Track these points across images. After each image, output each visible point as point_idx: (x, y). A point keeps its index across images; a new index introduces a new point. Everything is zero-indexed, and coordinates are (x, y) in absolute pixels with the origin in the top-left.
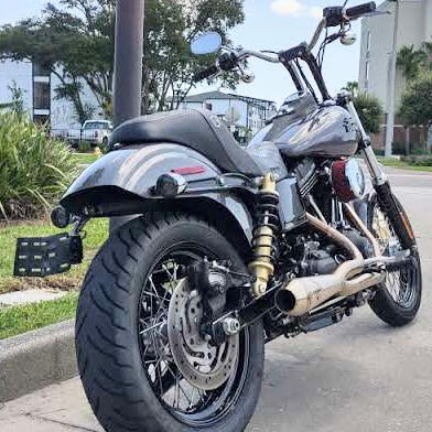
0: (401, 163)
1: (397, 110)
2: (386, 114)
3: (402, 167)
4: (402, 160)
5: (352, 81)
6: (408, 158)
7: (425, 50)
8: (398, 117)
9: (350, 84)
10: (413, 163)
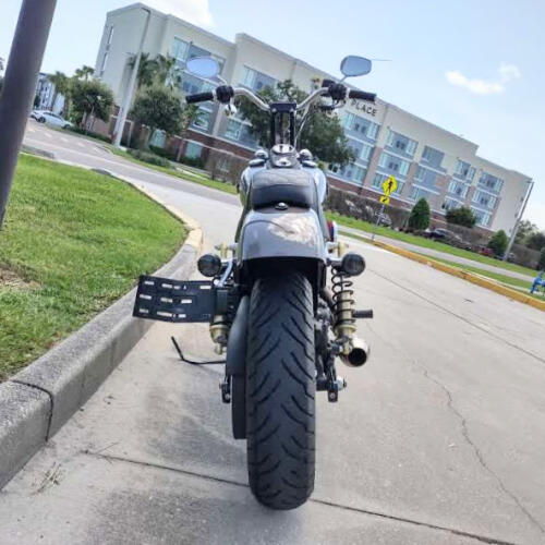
0: (127, 155)
1: (132, 108)
2: (118, 108)
3: (127, 158)
4: (128, 152)
5: (88, 65)
6: (134, 151)
7: (158, 60)
8: (132, 114)
9: (85, 68)
10: (138, 157)
